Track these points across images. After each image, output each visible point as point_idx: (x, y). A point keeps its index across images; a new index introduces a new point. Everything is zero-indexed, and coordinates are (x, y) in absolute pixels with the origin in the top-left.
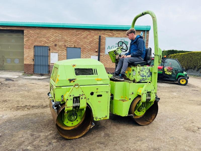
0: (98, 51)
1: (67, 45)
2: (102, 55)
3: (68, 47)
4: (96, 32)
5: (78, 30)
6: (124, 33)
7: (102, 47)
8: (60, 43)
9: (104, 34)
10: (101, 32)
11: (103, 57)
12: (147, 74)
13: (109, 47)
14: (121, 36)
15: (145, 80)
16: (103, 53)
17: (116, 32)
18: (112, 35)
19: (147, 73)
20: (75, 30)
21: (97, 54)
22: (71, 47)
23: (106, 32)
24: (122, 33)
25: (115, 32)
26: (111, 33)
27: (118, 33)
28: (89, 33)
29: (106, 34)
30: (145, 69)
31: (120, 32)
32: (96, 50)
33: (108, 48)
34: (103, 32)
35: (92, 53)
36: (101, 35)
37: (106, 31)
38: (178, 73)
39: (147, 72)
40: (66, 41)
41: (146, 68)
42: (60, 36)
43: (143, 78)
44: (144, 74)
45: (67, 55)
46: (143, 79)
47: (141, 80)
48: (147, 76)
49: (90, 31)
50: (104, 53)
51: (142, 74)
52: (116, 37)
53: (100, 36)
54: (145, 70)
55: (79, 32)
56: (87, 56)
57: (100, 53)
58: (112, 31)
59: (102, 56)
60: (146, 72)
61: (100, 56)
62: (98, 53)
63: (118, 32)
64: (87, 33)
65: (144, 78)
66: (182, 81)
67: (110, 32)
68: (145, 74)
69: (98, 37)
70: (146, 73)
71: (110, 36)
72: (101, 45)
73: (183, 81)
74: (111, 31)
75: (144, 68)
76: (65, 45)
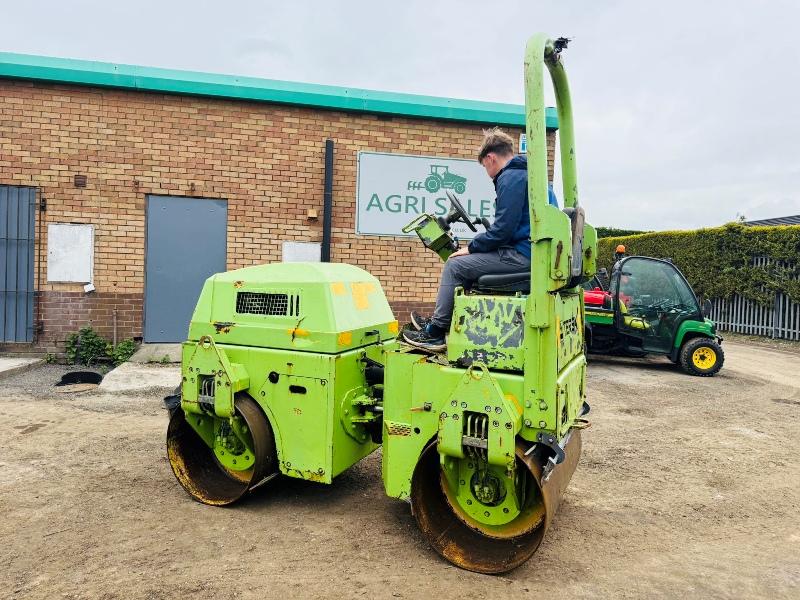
0: (321, 219)
1: (151, 185)
2: (339, 241)
3: (154, 191)
4: (309, 121)
5: (211, 107)
6: (447, 135)
7: (339, 198)
8: (110, 173)
9: (348, 135)
10: (334, 124)
11: (348, 251)
12: (504, 331)
13: (375, 202)
14: (431, 149)
15: (489, 357)
16: (345, 230)
17: (406, 126)
18: (390, 140)
19: (506, 326)
20: (193, 105)
21: (316, 232)
22: (172, 192)
23: (358, 126)
24: (434, 134)
25: (402, 130)
26: (382, 134)
27: (419, 133)
28: (271, 123)
29: (361, 138)
30: (497, 308)
31: (427, 128)
32: (312, 213)
33: (371, 204)
34: (343, 123)
35: (286, 227)
36: (335, 140)
37: (357, 121)
38: (683, 321)
39: (504, 323)
40: (140, 162)
41: (501, 306)
42: (109, 131)
43: (479, 347)
44: (485, 330)
45: (146, 238)
46: (482, 351)
47: (471, 355)
48: (500, 342)
49: (278, 113)
50: (349, 231)
51: (477, 328)
52: (407, 151)
53: (329, 145)
54: (493, 314)
55: (220, 116)
56: (260, 241)
57: (333, 230)
58: (388, 124)
59: (342, 246)
60: (497, 320)
61: (332, 245)
62: (321, 229)
63: (417, 127)
64: (258, 122)
65: (488, 347)
66: (698, 357)
67: (380, 129)
68: (494, 330)
69: (320, 147)
70: (501, 326)
71: (376, 146)
72: (334, 188)
73: (703, 358)
74: (382, 124)
75: (488, 302)
76: (137, 183)
